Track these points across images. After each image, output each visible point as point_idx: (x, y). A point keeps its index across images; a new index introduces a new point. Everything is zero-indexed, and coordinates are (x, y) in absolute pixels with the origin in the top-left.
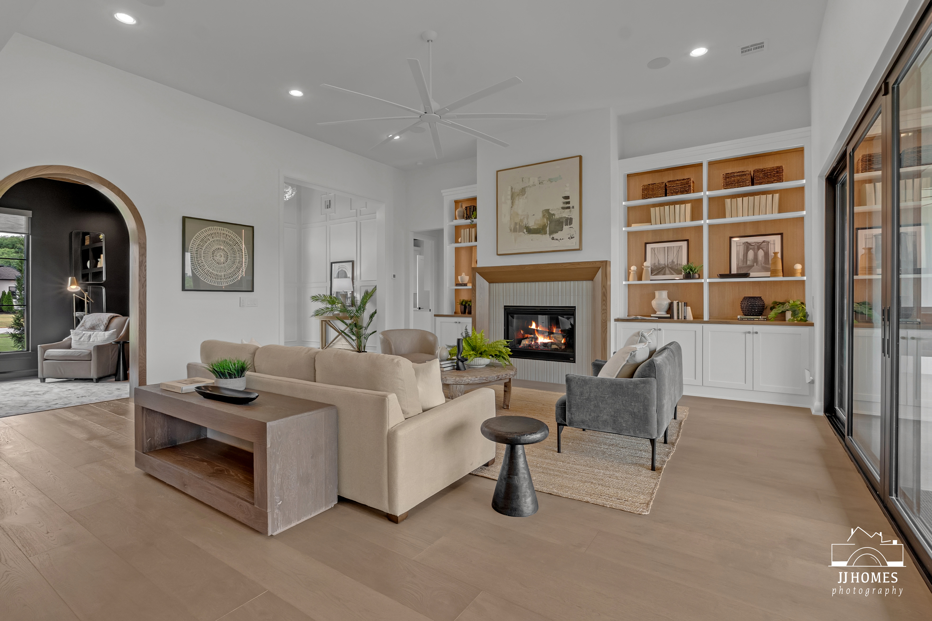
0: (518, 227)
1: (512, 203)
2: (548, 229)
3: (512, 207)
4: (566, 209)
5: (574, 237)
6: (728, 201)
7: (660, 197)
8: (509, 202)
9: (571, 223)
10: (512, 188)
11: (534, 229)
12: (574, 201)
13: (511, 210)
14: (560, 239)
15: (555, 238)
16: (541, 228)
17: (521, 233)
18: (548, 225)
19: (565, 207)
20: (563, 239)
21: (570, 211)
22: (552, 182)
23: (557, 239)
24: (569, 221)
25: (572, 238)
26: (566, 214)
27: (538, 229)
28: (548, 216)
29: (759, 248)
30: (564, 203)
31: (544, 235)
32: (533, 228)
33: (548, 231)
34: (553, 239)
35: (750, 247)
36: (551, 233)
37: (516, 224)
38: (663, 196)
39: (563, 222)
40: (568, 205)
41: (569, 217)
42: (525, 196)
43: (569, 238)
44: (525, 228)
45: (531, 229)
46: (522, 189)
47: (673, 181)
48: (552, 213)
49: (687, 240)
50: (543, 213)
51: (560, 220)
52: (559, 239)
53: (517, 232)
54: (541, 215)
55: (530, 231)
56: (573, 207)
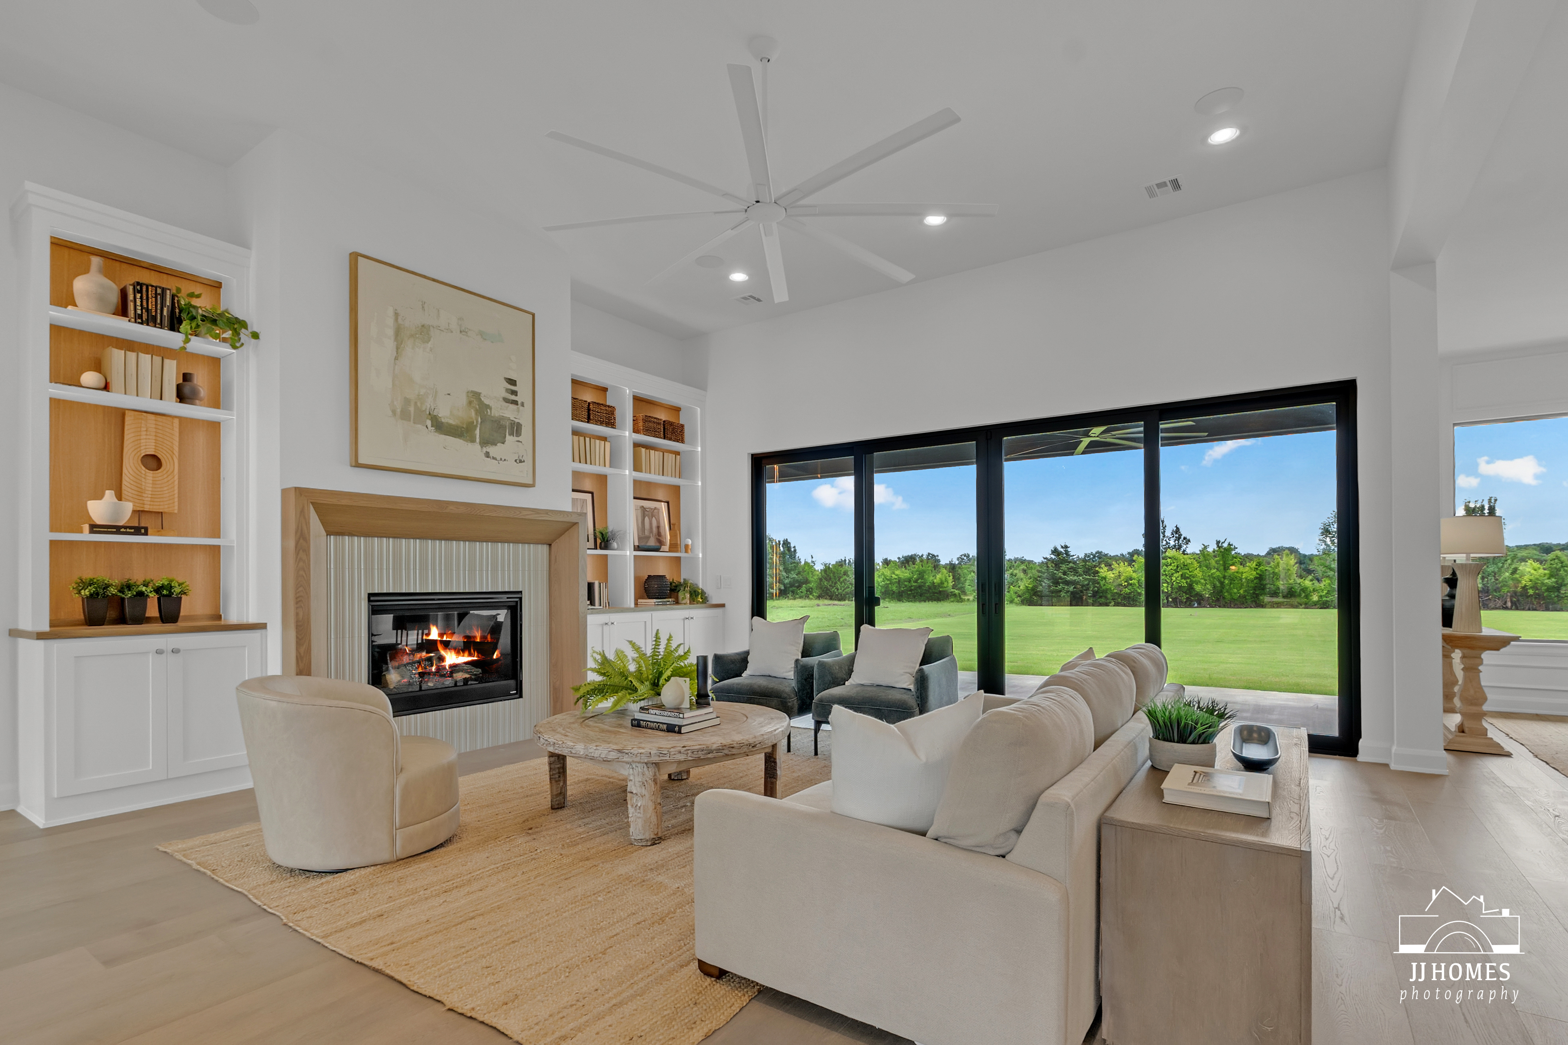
0: (412, 409)
1: (397, 348)
2: (477, 432)
3: (396, 359)
4: (511, 403)
5: (524, 461)
6: (643, 450)
7: (582, 421)
8: (390, 344)
9: (519, 434)
10: (396, 315)
11: (450, 425)
12: (524, 395)
13: (395, 364)
14: (501, 459)
15: (491, 455)
16: (465, 426)
17: (419, 426)
18: (479, 426)
19: (509, 400)
20: (505, 460)
21: (518, 411)
22: (485, 339)
23: (494, 458)
24: (516, 429)
25: (521, 461)
26: (510, 413)
27: (457, 427)
28: (477, 407)
29: (652, 516)
30: (507, 390)
31: (469, 444)
32: (447, 423)
33: (478, 436)
34: (487, 455)
35: (646, 512)
36: (484, 443)
37: (407, 401)
38: (586, 422)
39: (506, 427)
40: (513, 397)
41: (517, 421)
42: (429, 345)
43: (516, 461)
44: (430, 417)
45: (442, 423)
46: (423, 326)
47: (598, 404)
48: (487, 402)
49: (592, 493)
50: (468, 396)
51: (500, 422)
52: (498, 459)
53: (410, 421)
54: (463, 400)
55: (439, 426)
56: (523, 405)
